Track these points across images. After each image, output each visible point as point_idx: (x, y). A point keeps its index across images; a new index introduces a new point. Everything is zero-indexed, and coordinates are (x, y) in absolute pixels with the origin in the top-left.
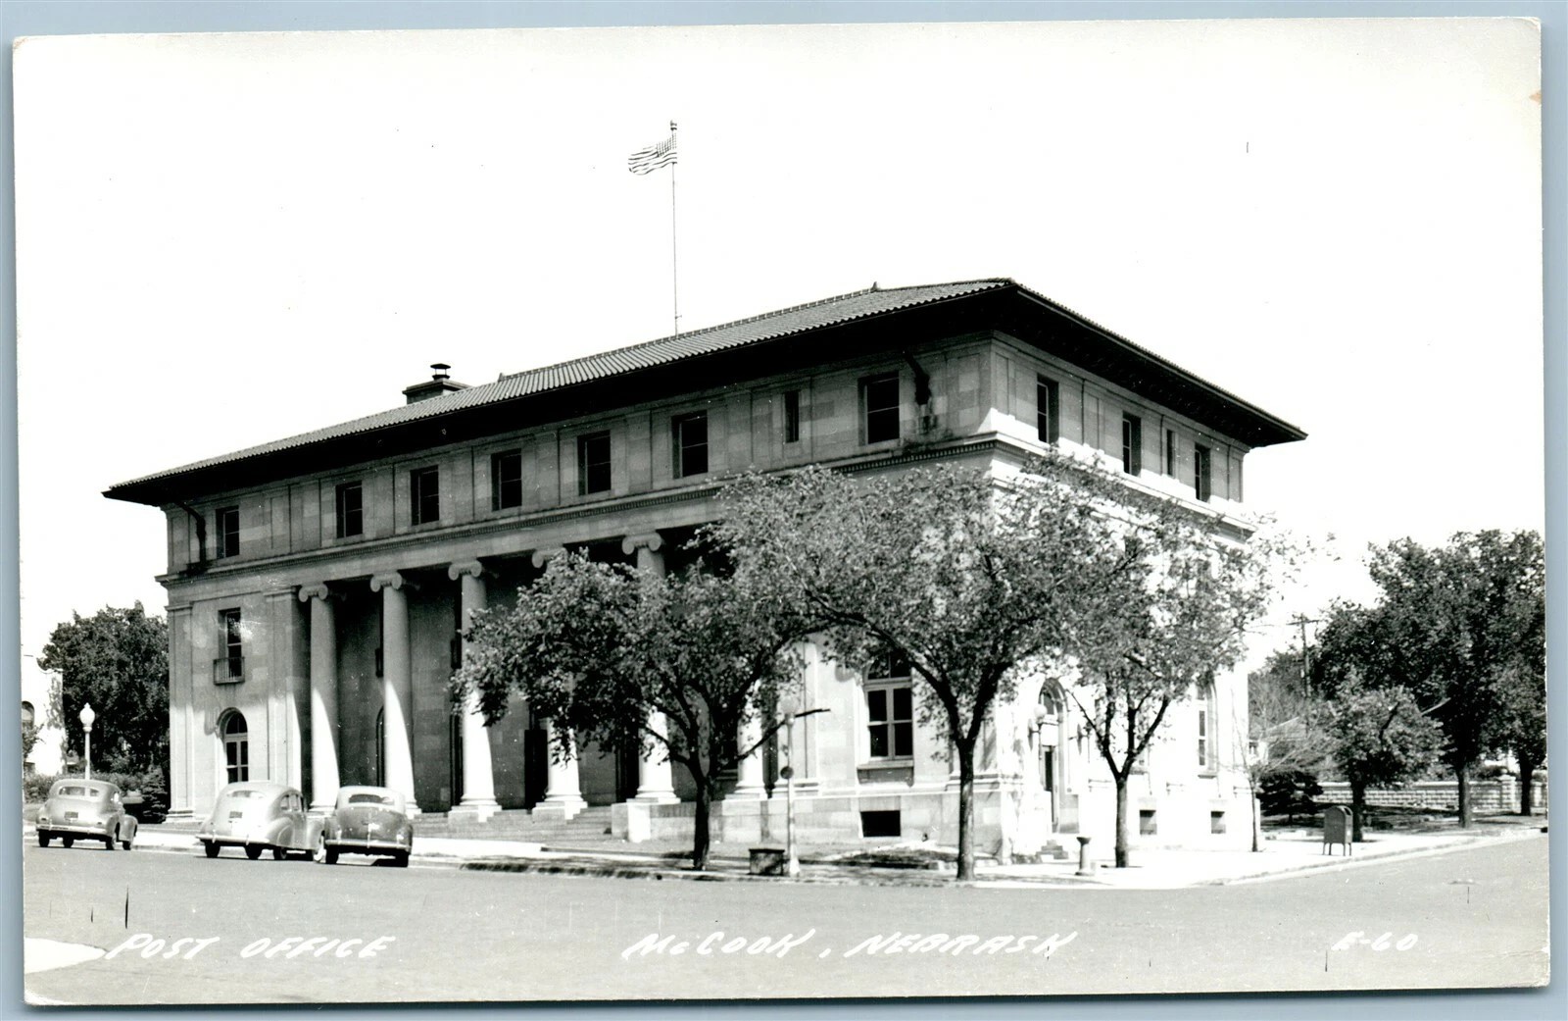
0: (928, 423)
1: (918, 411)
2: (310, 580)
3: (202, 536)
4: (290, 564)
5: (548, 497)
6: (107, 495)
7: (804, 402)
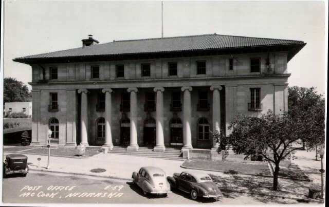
0: (269, 70)
1: (266, 67)
2: (82, 89)
3: (44, 74)
4: (76, 84)
5: (159, 75)
6: (14, 60)
7: (235, 61)
